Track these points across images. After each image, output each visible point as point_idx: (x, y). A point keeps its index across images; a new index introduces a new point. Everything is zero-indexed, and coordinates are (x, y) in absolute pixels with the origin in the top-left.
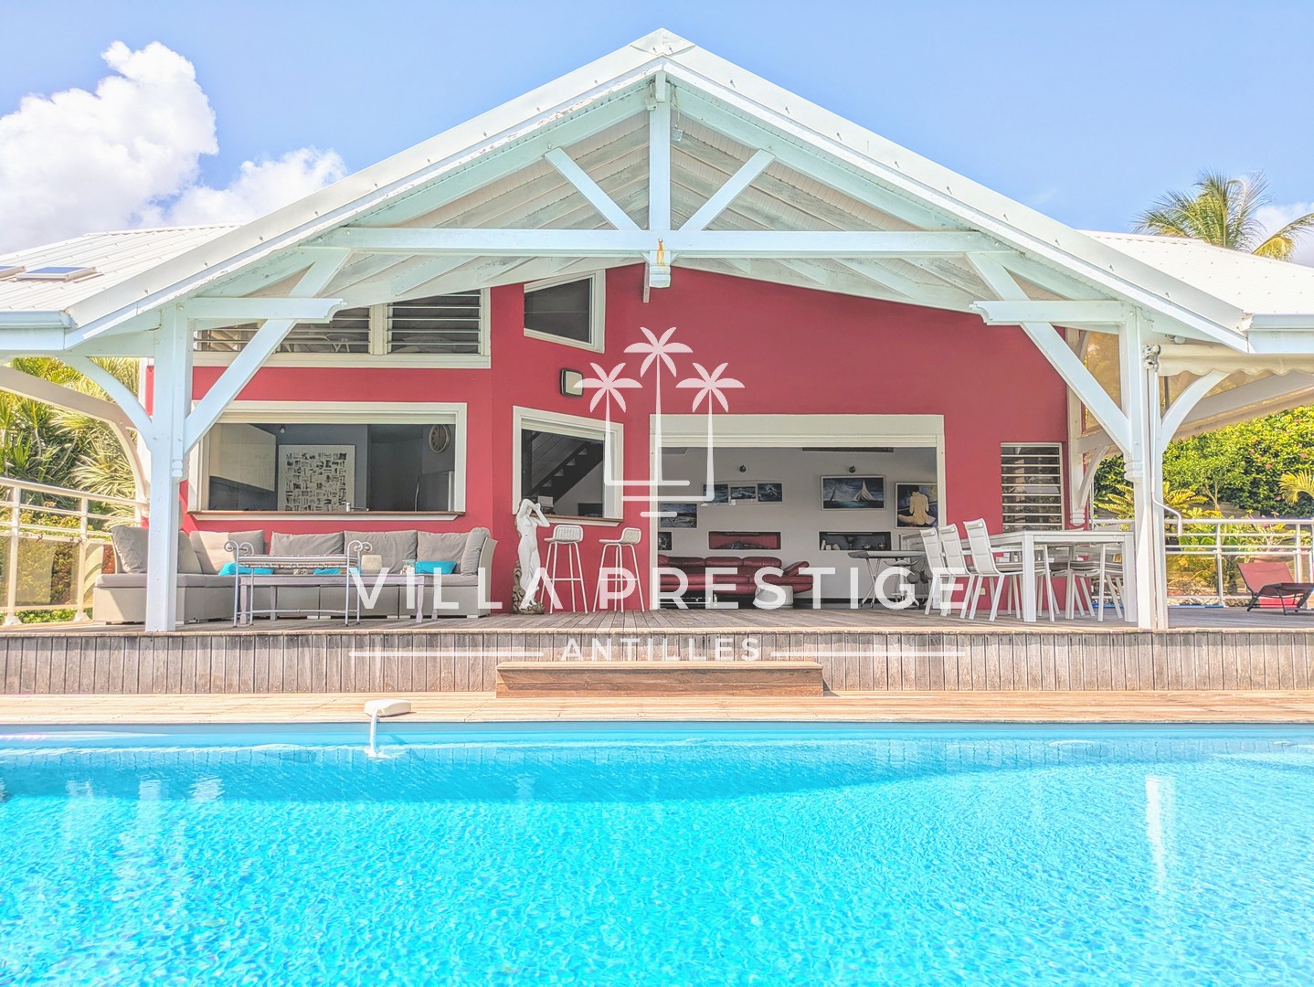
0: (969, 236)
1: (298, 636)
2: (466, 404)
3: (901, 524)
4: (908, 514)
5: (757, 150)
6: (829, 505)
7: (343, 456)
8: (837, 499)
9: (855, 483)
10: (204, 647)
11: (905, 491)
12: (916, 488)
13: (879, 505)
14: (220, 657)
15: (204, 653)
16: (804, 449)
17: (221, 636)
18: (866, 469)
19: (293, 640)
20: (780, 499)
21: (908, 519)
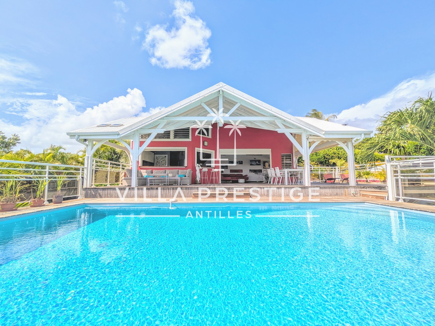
0: (275, 117)
2: (187, 147)
3: (264, 168)
4: (265, 166)
5: (237, 103)
6: (251, 165)
7: (166, 157)
8: (253, 164)
9: (256, 161)
11: (264, 162)
12: (266, 162)
13: (260, 165)
16: (246, 155)
18: (257, 158)
20: (242, 164)
21: (265, 167)
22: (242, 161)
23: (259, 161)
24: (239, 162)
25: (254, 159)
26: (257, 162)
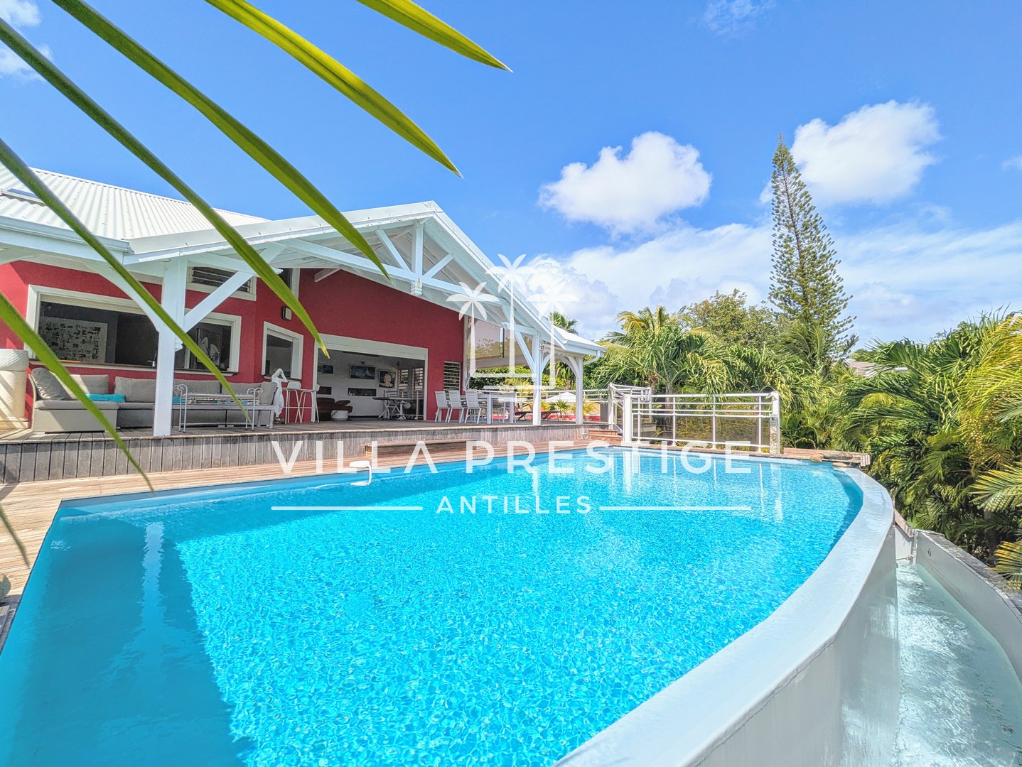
1: (264, 436)
2: (241, 317)
3: (380, 386)
4: (383, 382)
5: (448, 254)
6: (353, 377)
7: (98, 329)
8: (356, 374)
9: (364, 369)
10: (208, 443)
11: (383, 373)
12: (387, 373)
13: (373, 378)
14: (217, 449)
15: (209, 448)
16: (344, 352)
17: (219, 437)
18: (369, 363)
19: (261, 438)
20: (332, 373)
21: (383, 384)
22: (332, 367)
23: (372, 369)
24: (324, 366)
25: (358, 364)
26: (367, 372)
